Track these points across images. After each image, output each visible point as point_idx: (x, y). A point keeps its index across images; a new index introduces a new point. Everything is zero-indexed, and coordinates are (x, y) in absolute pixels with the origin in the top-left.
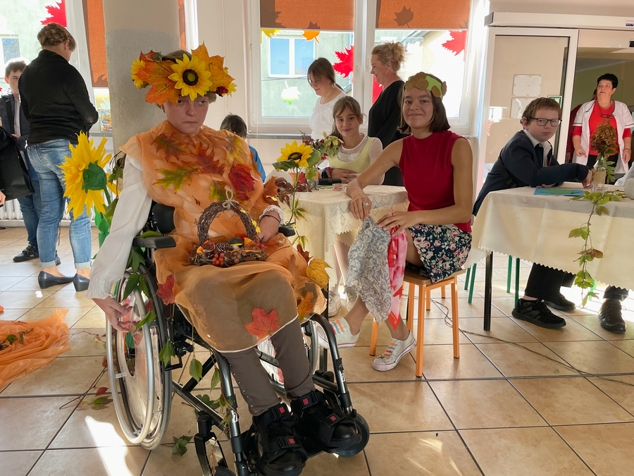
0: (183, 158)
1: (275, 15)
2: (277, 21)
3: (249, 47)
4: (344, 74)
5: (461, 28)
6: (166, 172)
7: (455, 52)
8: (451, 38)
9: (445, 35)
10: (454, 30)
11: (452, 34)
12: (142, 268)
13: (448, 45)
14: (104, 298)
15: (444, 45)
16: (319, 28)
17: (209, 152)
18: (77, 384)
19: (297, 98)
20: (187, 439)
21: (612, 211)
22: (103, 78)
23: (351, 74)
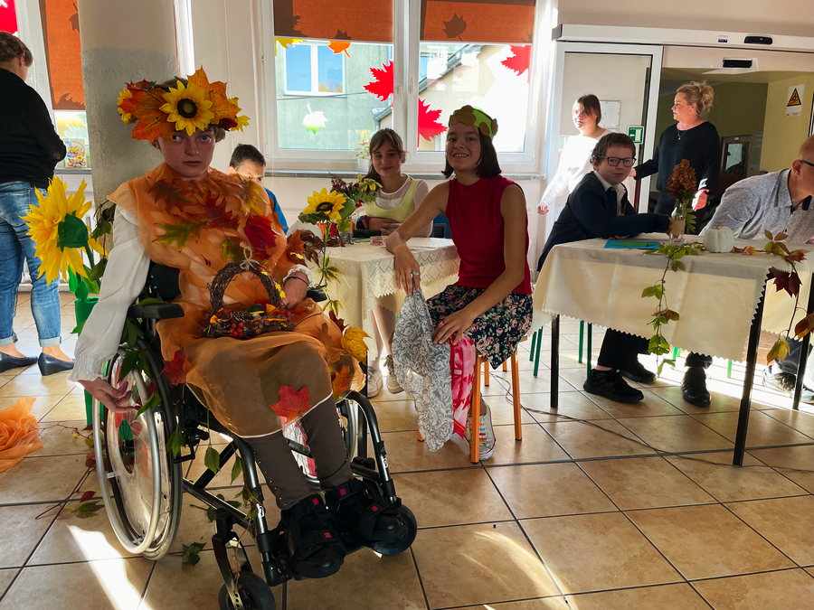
0: (188, 209)
1: (294, 20)
2: (296, 28)
3: (260, 60)
4: (382, 97)
5: (525, 41)
6: (168, 227)
7: (518, 72)
8: (512, 55)
9: (505, 51)
10: (516, 45)
11: (513, 49)
12: (140, 342)
13: (508, 63)
14: (93, 380)
15: (504, 63)
16: (349, 38)
17: (219, 202)
18: (55, 488)
19: (323, 125)
20: (200, 547)
21: (688, 266)
22: (67, 99)
23: (391, 96)
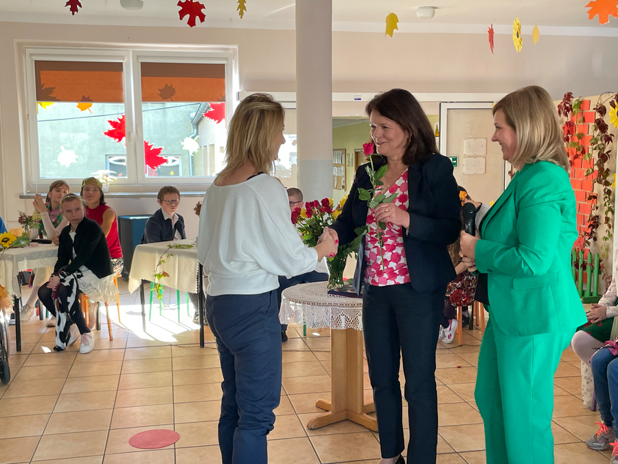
1: (50, 90)
2: (52, 95)
3: (26, 118)
4: (117, 140)
5: (219, 101)
7: (217, 121)
8: (212, 110)
11: (213, 106)
15: (206, 115)
16: (92, 101)
23: (124, 139)
